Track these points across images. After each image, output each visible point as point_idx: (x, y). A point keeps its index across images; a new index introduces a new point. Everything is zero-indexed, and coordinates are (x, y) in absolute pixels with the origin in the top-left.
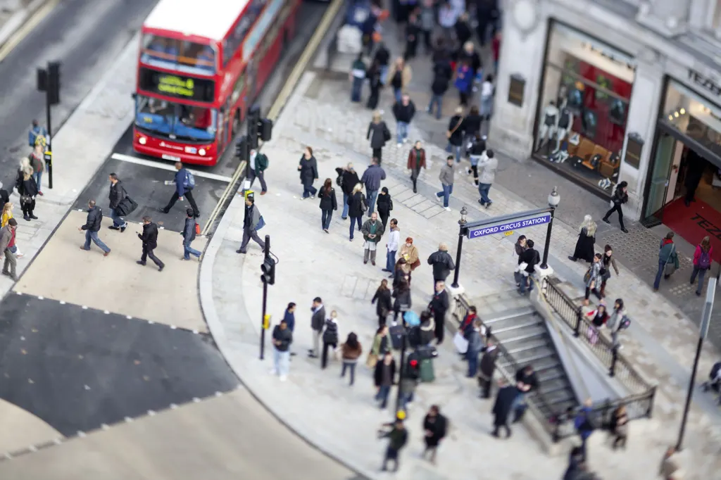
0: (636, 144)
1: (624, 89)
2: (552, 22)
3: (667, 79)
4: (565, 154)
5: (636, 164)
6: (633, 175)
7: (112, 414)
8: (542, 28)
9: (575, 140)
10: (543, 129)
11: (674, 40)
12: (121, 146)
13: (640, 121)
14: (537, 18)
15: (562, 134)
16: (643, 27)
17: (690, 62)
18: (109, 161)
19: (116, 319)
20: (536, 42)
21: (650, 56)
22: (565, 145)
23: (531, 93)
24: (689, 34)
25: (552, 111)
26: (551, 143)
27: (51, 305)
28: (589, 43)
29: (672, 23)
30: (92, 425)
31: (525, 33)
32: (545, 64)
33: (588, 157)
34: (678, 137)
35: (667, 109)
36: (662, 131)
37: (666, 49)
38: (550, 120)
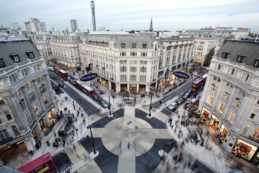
1: (209, 114)
2: (203, 106)
3: (213, 114)
5: (209, 120)
7: (157, 128)
8: (202, 107)
9: (204, 117)
11: (214, 111)
12: (166, 108)
13: (210, 116)
16: (211, 109)
17: (215, 113)
18: (164, 109)
19: (160, 121)
21: (211, 111)
22: (203, 117)
23: (200, 112)
27: (156, 118)
28: (207, 109)
29: (214, 109)
30: (155, 128)
31: (201, 107)
32: (202, 110)
34: (213, 119)
35: (212, 116)
37: (213, 111)
38: (202, 115)
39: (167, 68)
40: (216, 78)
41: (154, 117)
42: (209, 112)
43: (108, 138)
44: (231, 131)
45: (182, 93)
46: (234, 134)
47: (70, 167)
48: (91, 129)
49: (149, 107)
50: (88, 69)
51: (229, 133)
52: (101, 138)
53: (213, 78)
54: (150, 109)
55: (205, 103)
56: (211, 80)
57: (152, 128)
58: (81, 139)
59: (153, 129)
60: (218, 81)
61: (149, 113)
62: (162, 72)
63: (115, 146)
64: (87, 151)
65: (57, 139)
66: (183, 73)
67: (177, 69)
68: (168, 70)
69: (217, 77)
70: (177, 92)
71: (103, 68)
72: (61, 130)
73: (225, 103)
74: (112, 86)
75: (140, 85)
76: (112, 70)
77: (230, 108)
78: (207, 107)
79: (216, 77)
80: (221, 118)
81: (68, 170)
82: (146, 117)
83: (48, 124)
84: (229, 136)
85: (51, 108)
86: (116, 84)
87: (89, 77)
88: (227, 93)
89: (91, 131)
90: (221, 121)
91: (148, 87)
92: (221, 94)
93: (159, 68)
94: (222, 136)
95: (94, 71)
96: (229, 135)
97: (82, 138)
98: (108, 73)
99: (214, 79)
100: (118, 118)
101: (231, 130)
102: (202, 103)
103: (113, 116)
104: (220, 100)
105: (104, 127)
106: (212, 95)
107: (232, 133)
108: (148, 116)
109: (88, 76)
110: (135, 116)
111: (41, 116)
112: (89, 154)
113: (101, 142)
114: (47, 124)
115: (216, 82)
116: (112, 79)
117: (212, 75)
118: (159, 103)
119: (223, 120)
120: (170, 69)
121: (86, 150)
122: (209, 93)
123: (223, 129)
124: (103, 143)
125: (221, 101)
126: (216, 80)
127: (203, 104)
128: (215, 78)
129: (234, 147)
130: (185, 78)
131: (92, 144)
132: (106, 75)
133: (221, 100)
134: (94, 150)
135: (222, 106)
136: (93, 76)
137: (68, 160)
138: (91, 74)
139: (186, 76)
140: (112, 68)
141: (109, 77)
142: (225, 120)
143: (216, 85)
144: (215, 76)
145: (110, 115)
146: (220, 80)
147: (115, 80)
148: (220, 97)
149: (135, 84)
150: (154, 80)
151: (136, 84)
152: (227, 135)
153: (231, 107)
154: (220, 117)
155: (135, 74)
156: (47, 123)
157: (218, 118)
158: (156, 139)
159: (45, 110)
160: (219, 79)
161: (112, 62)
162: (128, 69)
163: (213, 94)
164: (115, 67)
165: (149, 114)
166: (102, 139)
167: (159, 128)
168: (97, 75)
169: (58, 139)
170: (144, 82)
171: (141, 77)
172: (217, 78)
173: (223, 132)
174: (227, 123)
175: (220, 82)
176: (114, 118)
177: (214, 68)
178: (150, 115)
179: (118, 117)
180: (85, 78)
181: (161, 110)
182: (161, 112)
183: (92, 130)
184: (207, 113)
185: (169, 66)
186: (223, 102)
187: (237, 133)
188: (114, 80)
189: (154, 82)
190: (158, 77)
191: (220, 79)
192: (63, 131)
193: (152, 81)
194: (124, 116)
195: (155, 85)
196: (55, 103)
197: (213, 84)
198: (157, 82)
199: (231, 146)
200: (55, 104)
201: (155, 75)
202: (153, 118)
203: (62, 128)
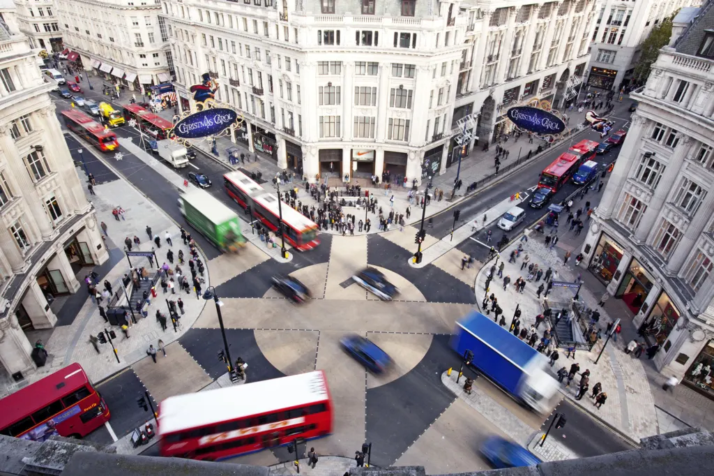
0: (619, 274)
1: (620, 256)
2: (603, 232)
3: (633, 258)
4: (598, 271)
5: (617, 279)
6: (615, 282)
7: (441, 300)
8: (600, 233)
9: (602, 268)
10: (593, 262)
11: (638, 247)
13: (622, 267)
14: (599, 230)
15: (599, 265)
16: (630, 241)
17: (641, 254)
18: (469, 238)
20: (596, 237)
21: (629, 249)
22: (599, 268)
23: (591, 251)
24: (644, 246)
25: (597, 258)
26: (595, 267)
27: (439, 269)
28: (614, 242)
29: (639, 241)
30: (435, 301)
31: (594, 233)
32: (598, 244)
33: (604, 274)
34: (633, 276)
35: (631, 266)
36: (628, 272)
37: (635, 249)
38: (596, 260)
39: (486, 94)
40: (663, 132)
41: (433, 266)
42: (621, 252)
43: (275, 331)
44: (688, 314)
45: (532, 185)
46: (697, 327)
47: (154, 419)
48: (216, 300)
49: (417, 231)
50: (202, 92)
51: (681, 321)
52: (251, 331)
53: (650, 130)
54: (420, 238)
55: (610, 221)
56: (641, 138)
57: (425, 300)
58: (186, 333)
59: (429, 303)
60: (669, 143)
61: (414, 251)
62: (469, 107)
63: (299, 357)
64: (207, 371)
65: (105, 335)
66: (541, 114)
67: (523, 98)
68: (489, 100)
69: (665, 127)
70: (516, 182)
71: (254, 89)
72: (117, 305)
73: (681, 222)
74: (288, 154)
75: (386, 153)
76: (290, 99)
77: (696, 241)
78: (616, 233)
79: (661, 129)
80: (661, 272)
81: (147, 431)
82: (404, 264)
83: (68, 285)
84: (680, 331)
85: (74, 232)
86: (303, 149)
87: (208, 123)
88: (693, 186)
89: (218, 307)
90: (659, 280)
91: (415, 162)
92: (673, 190)
93: (459, 95)
94: (657, 330)
95: (221, 100)
96: (679, 329)
97: (191, 329)
98: (273, 109)
99: (654, 136)
100: (312, 264)
101: (689, 311)
102: (600, 221)
103: (293, 260)
104: (666, 211)
105: (261, 297)
106: (638, 192)
107: (692, 320)
108: (411, 261)
109: (202, 119)
110: (368, 260)
111: (42, 259)
112: (216, 379)
113: (253, 343)
114: (66, 286)
115: (659, 148)
116: (290, 131)
117: (649, 120)
118: (452, 218)
119: (668, 279)
120: (499, 97)
121: (203, 367)
122: (629, 186)
123: (664, 310)
124: (259, 346)
125: (669, 213)
126: (660, 139)
127: (603, 223)
128: (657, 130)
129: (693, 367)
130: (549, 131)
131: (224, 348)
132: (268, 118)
133: (670, 210)
134: (229, 367)
135: (670, 231)
136: (221, 119)
137: (146, 399)
138: (213, 112)
139: (554, 125)
140: (290, 89)
141: (279, 125)
142: (673, 279)
143: (658, 158)
144: (659, 124)
145: (284, 256)
146: (677, 140)
147: (301, 135)
148: (668, 200)
149: (369, 152)
150: (437, 137)
151: (375, 151)
152: (676, 327)
153: (702, 234)
154: (657, 267)
155: (369, 115)
156: (64, 283)
157: (652, 270)
158: (435, 335)
159: (52, 238)
160: (672, 136)
161: (289, 69)
162: (348, 95)
163: (642, 191)
164: (298, 86)
165: (416, 255)
166: (257, 335)
167: (447, 301)
168: (233, 114)
169: (107, 332)
170: (404, 142)
171: (391, 124)
172: (666, 130)
173: (662, 317)
174: (680, 291)
175: (674, 146)
176: (296, 265)
177: (660, 96)
178: (419, 257)
179: (310, 264)
180: (193, 126)
181: (456, 242)
182: (458, 247)
183: (221, 304)
184: (614, 256)
185: (494, 84)
186: (676, 219)
187: (708, 322)
188: (297, 133)
189: (438, 143)
190: (454, 125)
191: (677, 135)
192: (123, 307)
193: (430, 139)
194: (330, 261)
195: (440, 156)
196: (87, 213)
197: (648, 155)
198: (448, 144)
199: (683, 363)
200: (86, 217)
201: (441, 121)
202: (430, 267)
203: (121, 299)
